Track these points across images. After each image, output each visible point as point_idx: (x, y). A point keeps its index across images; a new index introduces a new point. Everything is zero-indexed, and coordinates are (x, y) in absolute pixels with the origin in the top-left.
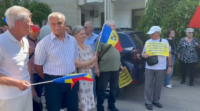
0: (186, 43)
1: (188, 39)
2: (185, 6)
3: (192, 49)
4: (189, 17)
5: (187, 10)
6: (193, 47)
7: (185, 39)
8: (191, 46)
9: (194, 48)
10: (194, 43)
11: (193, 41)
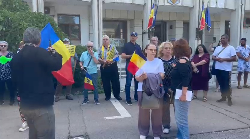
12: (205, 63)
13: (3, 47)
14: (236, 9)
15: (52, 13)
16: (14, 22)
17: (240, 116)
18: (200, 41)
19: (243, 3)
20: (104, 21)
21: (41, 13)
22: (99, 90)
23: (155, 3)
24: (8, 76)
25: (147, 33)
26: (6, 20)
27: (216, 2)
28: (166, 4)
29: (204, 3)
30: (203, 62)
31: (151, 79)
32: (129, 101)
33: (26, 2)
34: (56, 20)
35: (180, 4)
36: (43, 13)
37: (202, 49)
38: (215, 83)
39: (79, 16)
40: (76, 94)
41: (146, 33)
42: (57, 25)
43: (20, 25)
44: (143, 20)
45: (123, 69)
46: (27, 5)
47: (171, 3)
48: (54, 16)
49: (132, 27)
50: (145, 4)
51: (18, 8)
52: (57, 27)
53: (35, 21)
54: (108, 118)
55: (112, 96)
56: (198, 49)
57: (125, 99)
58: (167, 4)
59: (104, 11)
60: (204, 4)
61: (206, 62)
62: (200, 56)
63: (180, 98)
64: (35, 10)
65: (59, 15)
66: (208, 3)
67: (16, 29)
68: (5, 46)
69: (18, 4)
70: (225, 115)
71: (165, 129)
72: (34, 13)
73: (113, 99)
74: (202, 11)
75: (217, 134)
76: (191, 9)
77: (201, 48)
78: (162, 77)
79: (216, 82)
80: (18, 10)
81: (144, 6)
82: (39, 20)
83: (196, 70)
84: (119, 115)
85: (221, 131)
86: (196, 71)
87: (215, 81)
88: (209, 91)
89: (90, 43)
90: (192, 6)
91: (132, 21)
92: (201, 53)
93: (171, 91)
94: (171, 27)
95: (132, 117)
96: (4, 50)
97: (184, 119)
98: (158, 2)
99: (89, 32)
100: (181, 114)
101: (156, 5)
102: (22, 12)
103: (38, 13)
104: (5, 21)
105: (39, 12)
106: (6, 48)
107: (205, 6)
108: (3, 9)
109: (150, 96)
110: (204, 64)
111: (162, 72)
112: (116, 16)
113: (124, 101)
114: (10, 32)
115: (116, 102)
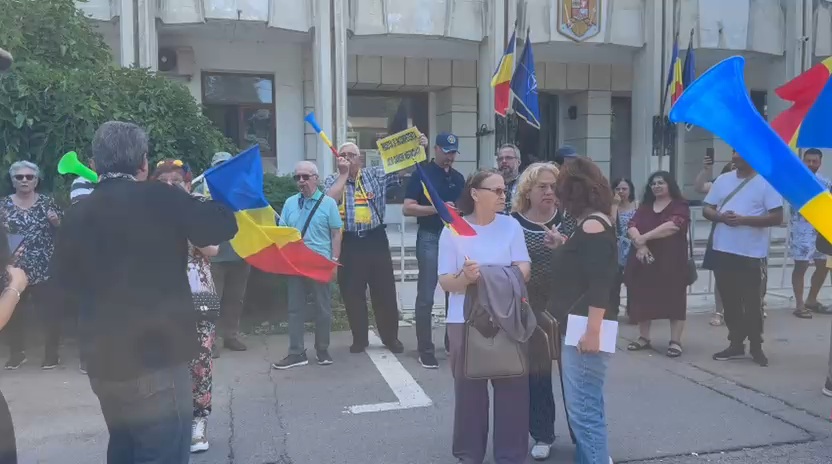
0: (14, 215)
1: (21, 201)
2: (17, 82)
3: (34, 234)
4: (30, 122)
5: (24, 98)
6: (38, 228)
7: (11, 201)
8: (31, 224)
9: (44, 230)
10: (42, 215)
11: (39, 207)
12: (673, 230)
13: (25, 179)
14: (785, 52)
15: (183, 68)
16: (60, 100)
17: (786, 403)
18: (666, 159)
19: (809, 34)
20: (351, 92)
21: (146, 69)
22: (334, 319)
23: (516, 36)
24: (38, 274)
25: (493, 132)
26: (37, 95)
27: (720, 31)
28: (553, 39)
29: (678, 34)
30: (668, 227)
31: (492, 284)
32: (426, 353)
33: (101, 36)
34: (195, 91)
35: (600, 39)
36: (155, 68)
37: (665, 186)
38: (712, 298)
39: (271, 77)
40: (256, 331)
41: (489, 132)
42: (200, 108)
43: (78, 108)
44: (478, 90)
45: (408, 251)
46: (103, 45)
47: (572, 35)
48: (189, 78)
49: (445, 114)
50: (486, 39)
51: (75, 54)
52: (200, 114)
53: (129, 98)
54: (356, 409)
55: (373, 337)
56: (653, 187)
57: (416, 348)
58: (556, 37)
59: (354, 60)
60: (681, 36)
61: (674, 227)
62: (658, 209)
63: (580, 343)
64: (128, 60)
65: (205, 75)
66: (692, 34)
67: (67, 121)
68: (29, 177)
69: (74, 42)
70: (738, 400)
71: (536, 444)
72: (126, 70)
73: (375, 348)
74: (673, 61)
75: (706, 460)
76: (636, 52)
77: (660, 183)
78: (525, 276)
79: (716, 293)
80: (75, 63)
81: (483, 44)
82: (141, 92)
83: (643, 253)
84: (395, 399)
85: (718, 452)
86: (645, 258)
87: (713, 290)
88: (687, 323)
89: (307, 166)
90: (640, 45)
91: (443, 91)
92: (661, 197)
93: (553, 321)
94: (573, 113)
95: (435, 405)
96: (27, 190)
97: (595, 410)
98: (528, 31)
99: (305, 130)
100: (582, 394)
101: (519, 41)
102: (87, 67)
103: (139, 72)
104: (34, 98)
105: (142, 65)
106: (34, 183)
107: (683, 46)
108: (25, 60)
109: (490, 339)
110: (669, 233)
111: (523, 259)
112: (392, 78)
113: (411, 354)
114: (49, 131)
115: (384, 357)
